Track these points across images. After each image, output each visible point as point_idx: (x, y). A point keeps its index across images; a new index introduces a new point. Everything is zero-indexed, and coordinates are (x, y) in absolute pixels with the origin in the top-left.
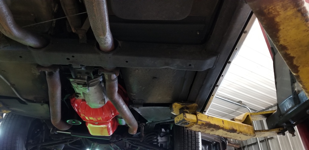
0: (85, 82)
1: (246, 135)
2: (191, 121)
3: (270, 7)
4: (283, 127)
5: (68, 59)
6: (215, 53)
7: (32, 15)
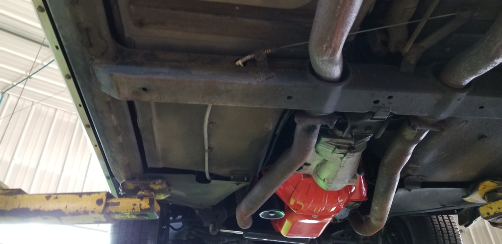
5: (376, 102)
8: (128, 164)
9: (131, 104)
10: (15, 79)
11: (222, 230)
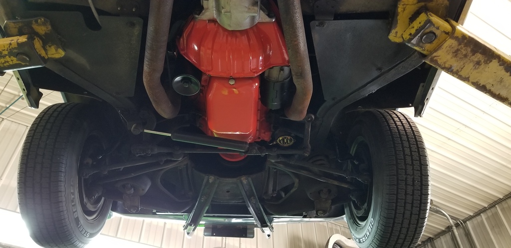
2: (442, 28)
10: (8, 101)
11: (146, 131)
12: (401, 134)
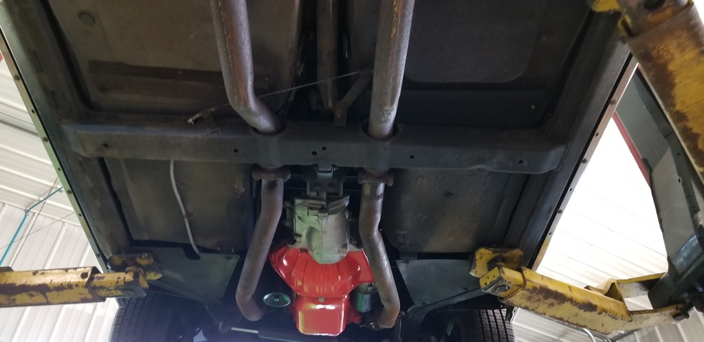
0: (323, 206)
1: (614, 318)
2: (513, 283)
3: (661, 48)
4: (683, 302)
5: (314, 153)
6: (563, 139)
7: (267, 79)
8: (112, 234)
9: (101, 161)
10: (42, 193)
11: (233, 329)
12: (493, 333)
